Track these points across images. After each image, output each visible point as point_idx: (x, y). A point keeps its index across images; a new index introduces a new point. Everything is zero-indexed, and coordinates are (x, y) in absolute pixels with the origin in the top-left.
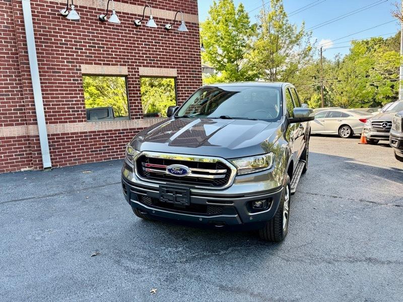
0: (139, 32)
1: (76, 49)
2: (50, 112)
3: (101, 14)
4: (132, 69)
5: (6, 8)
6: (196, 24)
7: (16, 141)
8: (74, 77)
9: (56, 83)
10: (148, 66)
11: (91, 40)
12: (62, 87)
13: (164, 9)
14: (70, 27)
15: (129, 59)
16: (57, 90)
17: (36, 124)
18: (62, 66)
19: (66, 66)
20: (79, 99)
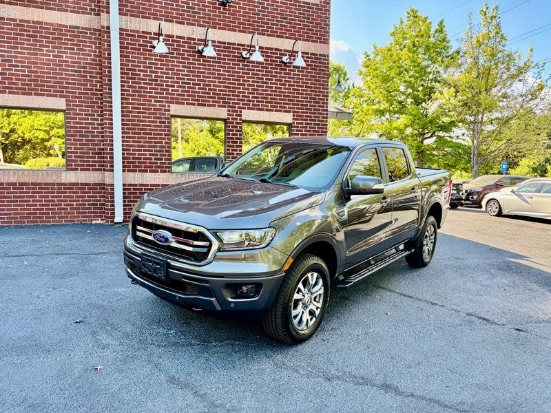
0: (247, 66)
1: (166, 86)
2: (129, 158)
3: (200, 45)
4: (233, 111)
5: (95, 38)
6: (325, 56)
7: (91, 189)
8: (161, 118)
9: (140, 125)
10: (254, 109)
11: (185, 75)
12: (146, 130)
13: (282, 37)
14: (163, 61)
15: (231, 99)
16: (140, 134)
17: (112, 171)
18: (149, 105)
19: (154, 105)
20: (164, 144)
